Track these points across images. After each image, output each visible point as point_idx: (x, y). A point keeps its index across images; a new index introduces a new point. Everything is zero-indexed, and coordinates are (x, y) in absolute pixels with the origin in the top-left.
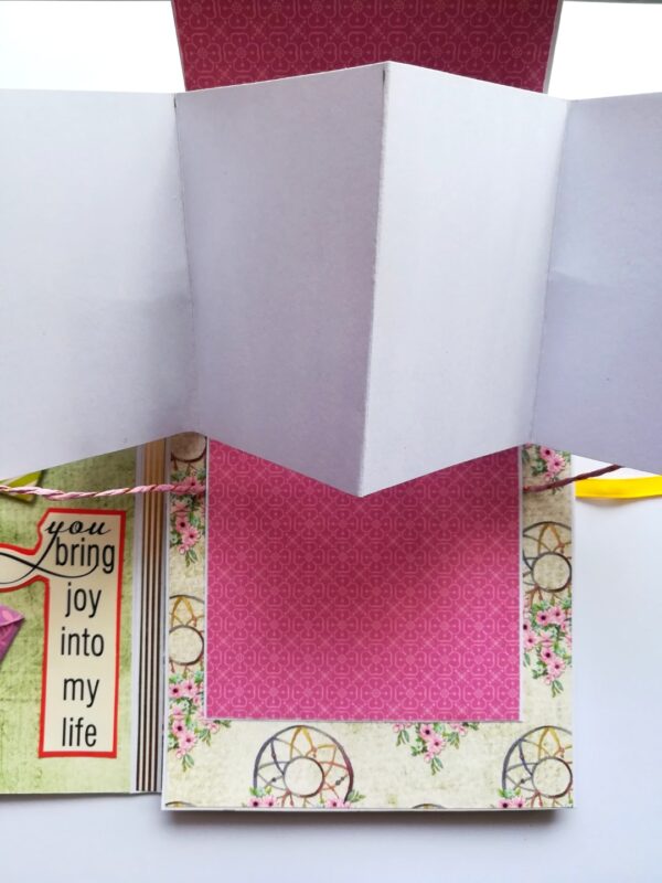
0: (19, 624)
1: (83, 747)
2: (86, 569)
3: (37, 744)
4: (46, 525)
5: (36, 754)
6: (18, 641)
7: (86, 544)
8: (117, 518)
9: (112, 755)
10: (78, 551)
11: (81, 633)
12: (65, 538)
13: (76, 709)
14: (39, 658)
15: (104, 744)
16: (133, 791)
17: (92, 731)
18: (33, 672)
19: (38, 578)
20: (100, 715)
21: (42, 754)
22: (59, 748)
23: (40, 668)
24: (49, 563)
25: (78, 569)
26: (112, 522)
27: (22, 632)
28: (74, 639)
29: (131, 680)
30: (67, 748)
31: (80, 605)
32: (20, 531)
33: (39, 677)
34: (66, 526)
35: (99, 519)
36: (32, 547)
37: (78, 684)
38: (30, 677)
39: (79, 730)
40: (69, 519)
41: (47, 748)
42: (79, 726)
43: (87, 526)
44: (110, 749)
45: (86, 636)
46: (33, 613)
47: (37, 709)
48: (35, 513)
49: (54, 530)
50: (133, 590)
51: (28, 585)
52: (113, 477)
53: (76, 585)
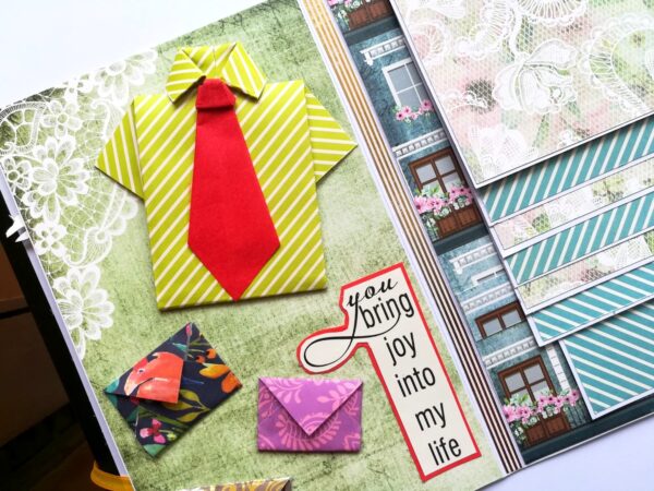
0: (360, 389)
1: (453, 459)
2: (393, 321)
3: (416, 473)
4: (346, 300)
5: (420, 481)
6: (366, 402)
7: (384, 302)
8: (399, 270)
9: (477, 455)
10: (380, 310)
11: (411, 373)
12: (365, 304)
13: (435, 433)
14: (388, 408)
15: (468, 450)
16: (505, 474)
17: (454, 443)
18: (388, 421)
19: (359, 345)
20: (454, 429)
21: (424, 478)
22: (435, 468)
23: (392, 415)
24: (362, 330)
25: (386, 324)
26: (397, 275)
27: (365, 394)
28: (409, 380)
29: (465, 390)
30: (441, 466)
31: (401, 352)
32: (328, 315)
33: (395, 422)
34: (362, 295)
35: (384, 278)
36: (343, 324)
37: (428, 414)
38: (387, 426)
39: (445, 450)
40: (361, 288)
41: (426, 472)
42: (443, 445)
43: (378, 287)
44: (474, 451)
45: (416, 373)
46: (366, 375)
47: (405, 447)
48: (332, 295)
49: (354, 302)
50: (436, 320)
51: (352, 354)
52: (380, 242)
53: (391, 337)
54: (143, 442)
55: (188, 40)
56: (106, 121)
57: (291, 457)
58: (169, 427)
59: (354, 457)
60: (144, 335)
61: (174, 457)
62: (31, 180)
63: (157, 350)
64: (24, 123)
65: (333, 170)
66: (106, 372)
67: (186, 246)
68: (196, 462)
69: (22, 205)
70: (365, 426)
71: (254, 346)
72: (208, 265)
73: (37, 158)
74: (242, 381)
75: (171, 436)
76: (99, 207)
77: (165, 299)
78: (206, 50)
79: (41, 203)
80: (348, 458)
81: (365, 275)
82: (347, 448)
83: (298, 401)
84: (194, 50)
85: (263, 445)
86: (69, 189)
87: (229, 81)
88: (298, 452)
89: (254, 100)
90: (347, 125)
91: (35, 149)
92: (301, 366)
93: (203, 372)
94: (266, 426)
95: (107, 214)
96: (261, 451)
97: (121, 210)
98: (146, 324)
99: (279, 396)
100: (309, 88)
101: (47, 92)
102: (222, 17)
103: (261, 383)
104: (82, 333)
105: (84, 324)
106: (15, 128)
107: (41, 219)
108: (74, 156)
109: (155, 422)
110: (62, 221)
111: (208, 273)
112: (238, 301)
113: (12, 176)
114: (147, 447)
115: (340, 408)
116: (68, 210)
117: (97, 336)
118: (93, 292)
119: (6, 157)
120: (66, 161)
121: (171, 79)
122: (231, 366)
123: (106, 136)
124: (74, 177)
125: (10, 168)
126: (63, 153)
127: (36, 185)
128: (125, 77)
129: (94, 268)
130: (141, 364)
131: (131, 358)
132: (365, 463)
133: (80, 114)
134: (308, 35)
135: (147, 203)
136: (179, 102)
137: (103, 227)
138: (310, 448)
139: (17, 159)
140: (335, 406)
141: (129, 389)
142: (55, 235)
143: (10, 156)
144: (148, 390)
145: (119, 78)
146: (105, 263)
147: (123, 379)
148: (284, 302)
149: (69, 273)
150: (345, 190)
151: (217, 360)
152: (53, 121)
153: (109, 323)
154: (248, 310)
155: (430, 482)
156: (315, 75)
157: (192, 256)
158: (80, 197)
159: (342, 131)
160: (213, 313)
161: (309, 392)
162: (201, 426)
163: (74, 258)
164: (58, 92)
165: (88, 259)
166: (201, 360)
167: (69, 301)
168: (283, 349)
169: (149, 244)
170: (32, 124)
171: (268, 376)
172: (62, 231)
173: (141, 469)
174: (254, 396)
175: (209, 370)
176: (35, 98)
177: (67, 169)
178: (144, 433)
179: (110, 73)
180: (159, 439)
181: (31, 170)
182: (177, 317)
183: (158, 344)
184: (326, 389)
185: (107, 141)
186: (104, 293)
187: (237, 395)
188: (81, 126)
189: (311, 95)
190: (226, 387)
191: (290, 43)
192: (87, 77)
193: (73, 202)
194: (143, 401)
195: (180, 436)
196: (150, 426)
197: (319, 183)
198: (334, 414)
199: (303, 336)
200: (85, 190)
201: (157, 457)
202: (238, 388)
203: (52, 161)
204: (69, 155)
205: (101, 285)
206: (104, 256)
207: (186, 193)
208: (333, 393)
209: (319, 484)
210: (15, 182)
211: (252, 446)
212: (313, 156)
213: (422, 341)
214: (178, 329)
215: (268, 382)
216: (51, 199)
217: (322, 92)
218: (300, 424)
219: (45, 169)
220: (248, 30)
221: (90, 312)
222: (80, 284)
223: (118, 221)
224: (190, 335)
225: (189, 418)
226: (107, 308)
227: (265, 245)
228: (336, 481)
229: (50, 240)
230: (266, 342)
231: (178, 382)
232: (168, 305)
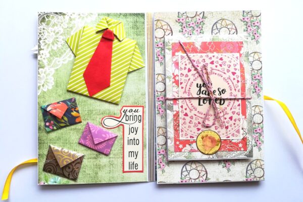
0: (116, 137)
1: (135, 170)
2: (134, 122)
3: (122, 169)
4: (123, 110)
5: (122, 172)
6: (116, 142)
7: (134, 115)
8: (142, 108)
9: (142, 172)
10: (131, 117)
11: (133, 139)
12: (128, 113)
13: (132, 159)
14: (122, 146)
15: (140, 169)
16: (148, 181)
17: (137, 165)
18: (120, 150)
19: (121, 125)
20: (138, 161)
21: (124, 172)
22: (128, 170)
23: (122, 149)
24: (124, 120)
25: (132, 122)
26: (140, 109)
27: (117, 139)
28: (131, 141)
29: (146, 151)
30: (130, 170)
31: (132, 131)
32: (116, 112)
33: (122, 151)
34: (128, 111)
35: (137, 108)
36: (119, 116)
37: (133, 153)
38: (119, 151)
39: (133, 165)
40: (129, 109)
41: (125, 170)
42: (133, 164)
43: (134, 110)
44: (141, 170)
45: (134, 140)
46: (120, 134)
47: (122, 160)
48: (119, 107)
49: (125, 112)
50: (147, 127)
51: (118, 126)
52: (140, 97)
53: (131, 126)
54: (46, 126)
55: (108, 15)
56: (74, 29)
57: (87, 149)
58: (55, 125)
59: (106, 157)
60: (60, 96)
61: (53, 135)
62: (45, 37)
63: (62, 101)
64: (50, 19)
65: (135, 71)
66: (44, 102)
67: (82, 75)
68: (59, 139)
69: (40, 43)
70: (113, 149)
71: (90, 112)
72: (87, 83)
73: (49, 31)
74: (82, 121)
75: (55, 128)
76: (62, 53)
77: (70, 88)
78: (112, 20)
79: (45, 45)
80: (104, 156)
81: (132, 105)
82: (105, 153)
83: (96, 133)
84: (108, 19)
85: (80, 142)
86: (55, 44)
87: (115, 33)
88: (90, 148)
89: (120, 41)
90: (144, 59)
91: (50, 28)
92: (102, 123)
93: (72, 113)
94: (84, 137)
95: (63, 56)
96: (80, 144)
97: (68, 57)
98: (61, 92)
99: (91, 129)
100: (137, 44)
101: (61, 13)
102: (121, 12)
103: (88, 123)
104: (41, 87)
105: (43, 85)
106: (47, 20)
107: (43, 49)
108: (61, 35)
109: (52, 122)
110: (49, 53)
111: (85, 85)
112: (91, 97)
113: (40, 33)
114: (47, 129)
115: (108, 140)
116: (52, 50)
117: (45, 90)
118: (49, 77)
119: (41, 27)
120: (58, 36)
121: (98, 25)
122: (81, 115)
123: (73, 33)
124: (58, 41)
125: (41, 31)
126: (58, 33)
127: (46, 39)
128: (85, 18)
129: (53, 70)
130: (55, 104)
131: (53, 100)
132: (108, 160)
133: (68, 24)
134: (144, 28)
135: (76, 58)
136: (98, 32)
137: (61, 59)
138: (94, 148)
139: (44, 29)
140: (106, 139)
141: (48, 109)
142: (46, 56)
143: (42, 27)
144: (54, 112)
145: (83, 18)
146: (57, 70)
147: (48, 106)
148: (104, 103)
149: (45, 68)
150: (136, 78)
151: (78, 112)
152: (59, 22)
153: (50, 88)
154: (93, 101)
155: (125, 174)
156: (141, 41)
157: (83, 78)
158: (58, 48)
159: (142, 60)
160: (82, 98)
161: (100, 132)
162: (65, 129)
163: (49, 65)
164: (64, 14)
165: (52, 67)
166: (73, 109)
167: (41, 76)
168: (98, 116)
169: (72, 70)
170: (52, 20)
171: (91, 122)
172: (48, 55)
173: (42, 134)
174: (84, 127)
175: (74, 113)
176: (56, 13)
177: (57, 38)
178: (47, 124)
179: (81, 15)
180: (51, 127)
181: (46, 34)
182: (71, 94)
183: (62, 100)
184: (106, 133)
185: (72, 35)
186: (53, 78)
187: (79, 124)
188: (66, 27)
189: (137, 46)
190: (77, 121)
191: (138, 28)
192: (74, 13)
193: (55, 48)
194: (51, 114)
195: (57, 129)
196: (50, 122)
197: (129, 73)
198: (105, 141)
199: (106, 115)
200: (60, 46)
201: (48, 132)
202: (80, 122)
203: (54, 34)
204: (59, 34)
205: (53, 76)
206: (58, 67)
207: (89, 60)
208: (107, 135)
209: (92, 160)
210: (40, 35)
211: (77, 141)
212: (130, 64)
213: (140, 131)
214: (70, 98)
215: (90, 124)
216: (49, 45)
217: (140, 46)
218: (94, 140)
219: (51, 35)
220: (127, 19)
221: (46, 82)
222: (47, 73)
223: (66, 59)
224: (73, 101)
225: (62, 125)
226: (52, 83)
227: (105, 84)
228: (97, 162)
229: (43, 56)
230: (94, 112)
231: (64, 113)
232: (70, 90)
